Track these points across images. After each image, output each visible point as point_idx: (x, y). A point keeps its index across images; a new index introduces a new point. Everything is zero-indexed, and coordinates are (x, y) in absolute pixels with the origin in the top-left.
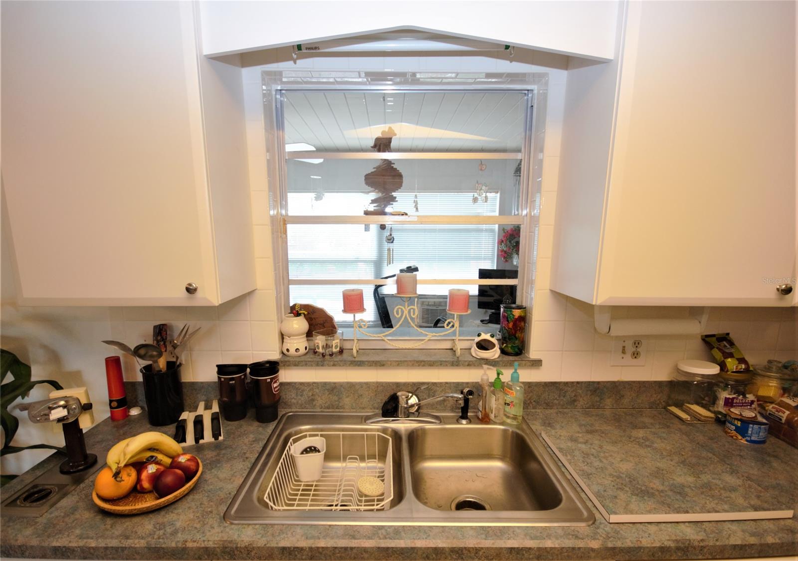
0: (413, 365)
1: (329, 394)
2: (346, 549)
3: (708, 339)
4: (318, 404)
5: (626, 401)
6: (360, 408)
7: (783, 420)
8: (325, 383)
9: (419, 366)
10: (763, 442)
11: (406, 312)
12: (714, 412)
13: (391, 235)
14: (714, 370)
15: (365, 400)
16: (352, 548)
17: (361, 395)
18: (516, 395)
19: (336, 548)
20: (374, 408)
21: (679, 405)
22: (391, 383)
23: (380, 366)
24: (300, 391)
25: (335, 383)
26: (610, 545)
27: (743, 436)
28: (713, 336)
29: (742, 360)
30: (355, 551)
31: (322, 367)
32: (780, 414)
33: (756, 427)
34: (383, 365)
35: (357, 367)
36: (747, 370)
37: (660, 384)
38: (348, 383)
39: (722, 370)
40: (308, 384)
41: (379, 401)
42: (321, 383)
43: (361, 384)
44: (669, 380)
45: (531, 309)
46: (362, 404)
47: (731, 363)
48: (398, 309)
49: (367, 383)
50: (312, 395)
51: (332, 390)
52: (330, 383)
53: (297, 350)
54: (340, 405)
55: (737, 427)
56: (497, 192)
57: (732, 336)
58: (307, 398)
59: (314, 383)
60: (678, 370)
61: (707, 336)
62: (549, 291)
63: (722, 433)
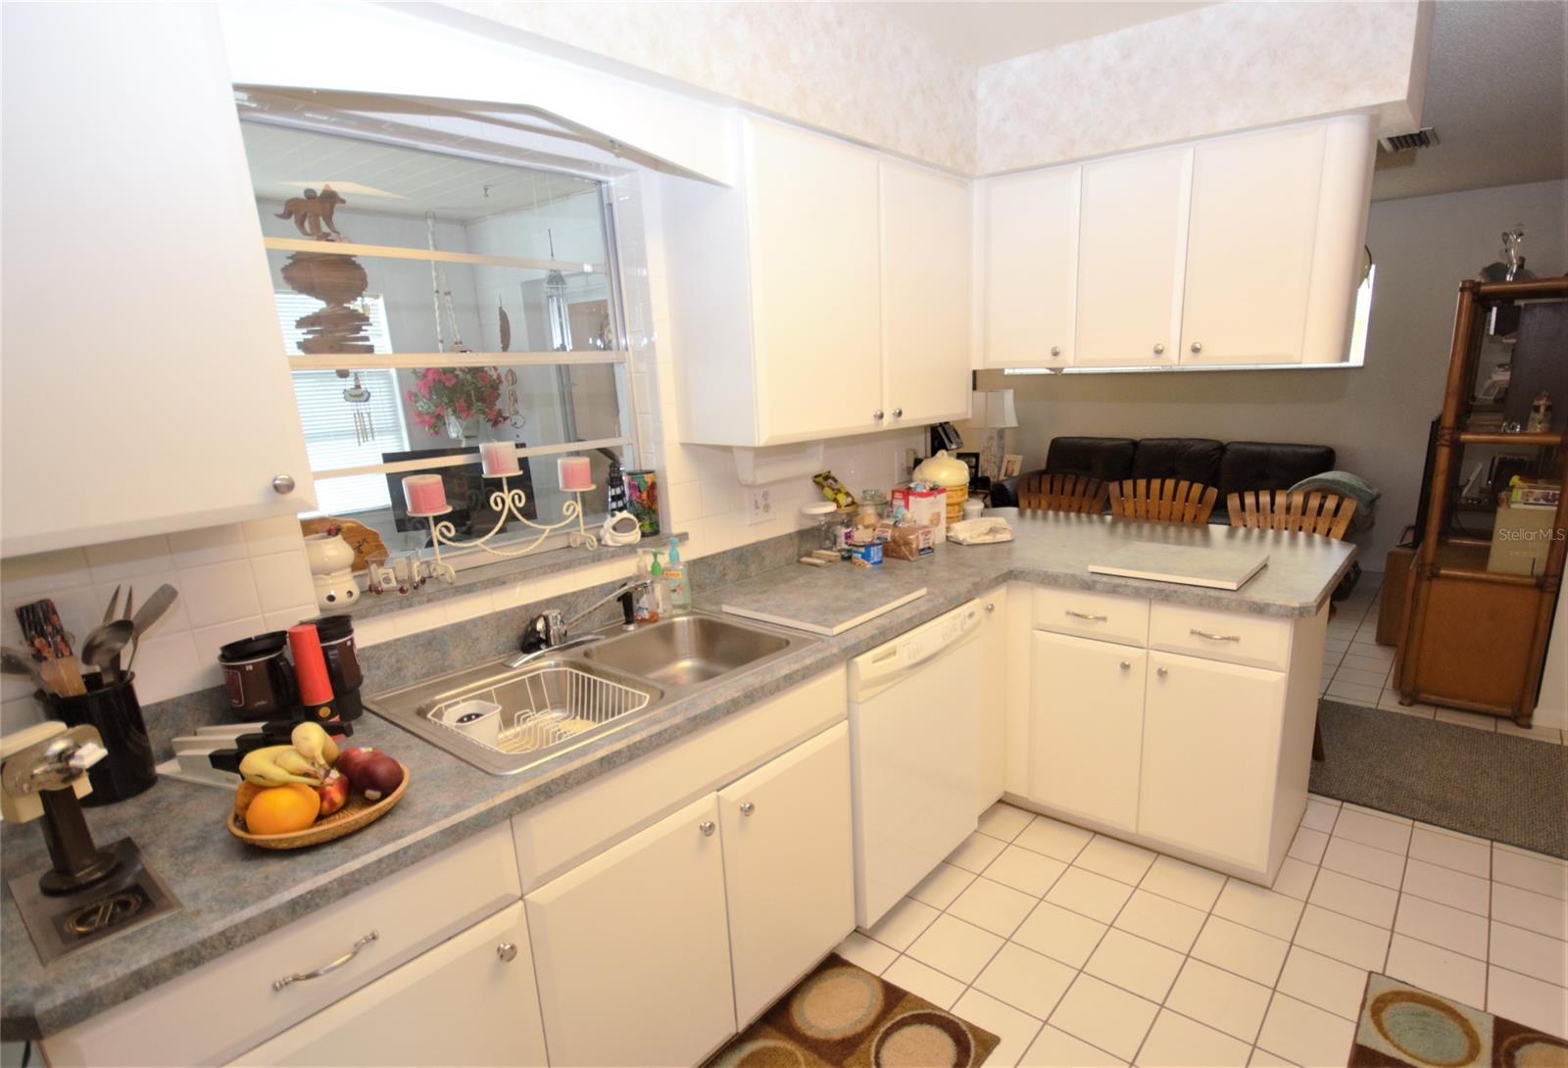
0: (545, 573)
1: (425, 652)
2: (660, 733)
3: (817, 479)
4: (409, 675)
5: (767, 562)
6: (478, 659)
7: (889, 539)
8: (417, 636)
9: (552, 572)
10: (881, 562)
11: (508, 501)
12: (839, 551)
13: (358, 387)
14: (831, 507)
15: (483, 645)
16: (666, 730)
17: (477, 639)
18: (680, 575)
19: (652, 736)
20: (499, 654)
21: (810, 555)
22: (517, 608)
23: (500, 585)
24: (374, 660)
25: (432, 631)
26: (844, 647)
27: (868, 560)
28: (820, 475)
29: (848, 494)
30: (668, 732)
31: (411, 609)
32: (885, 534)
33: (875, 548)
34: (504, 583)
35: (466, 595)
36: (853, 503)
37: (790, 536)
38: (453, 626)
39: (838, 507)
40: (387, 645)
41: (505, 639)
42: (409, 637)
43: (474, 622)
44: (797, 529)
45: (664, 471)
46: (479, 652)
47: (842, 498)
48: (495, 499)
49: (482, 618)
50: (397, 661)
51: (430, 643)
52: (423, 634)
53: (350, 593)
54: (447, 663)
55: (862, 554)
56: (377, 297)
57: (833, 474)
58: (388, 670)
59: (398, 640)
60: (803, 516)
61: (816, 477)
62: (679, 446)
63: (852, 566)
